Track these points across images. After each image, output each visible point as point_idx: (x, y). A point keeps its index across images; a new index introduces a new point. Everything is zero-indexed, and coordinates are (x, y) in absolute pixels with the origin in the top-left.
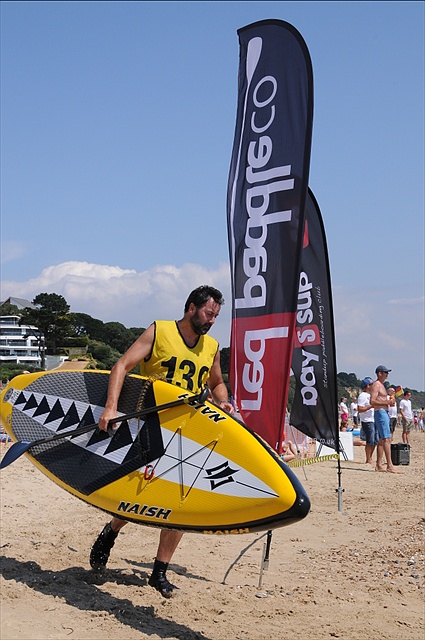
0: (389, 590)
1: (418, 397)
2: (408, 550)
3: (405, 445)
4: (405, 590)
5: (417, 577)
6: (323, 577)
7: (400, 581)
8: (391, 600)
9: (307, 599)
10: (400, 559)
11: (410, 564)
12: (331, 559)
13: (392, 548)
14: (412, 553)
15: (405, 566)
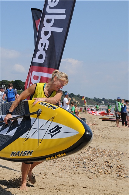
0: (75, 173)
1: (91, 100)
2: (83, 158)
3: (85, 119)
4: (81, 173)
5: (86, 168)
6: (50, 169)
7: (79, 170)
8: (76, 177)
9: (44, 177)
10: (80, 161)
11: (83, 163)
12: (54, 162)
13: (77, 157)
14: (84, 159)
15: (81, 164)
